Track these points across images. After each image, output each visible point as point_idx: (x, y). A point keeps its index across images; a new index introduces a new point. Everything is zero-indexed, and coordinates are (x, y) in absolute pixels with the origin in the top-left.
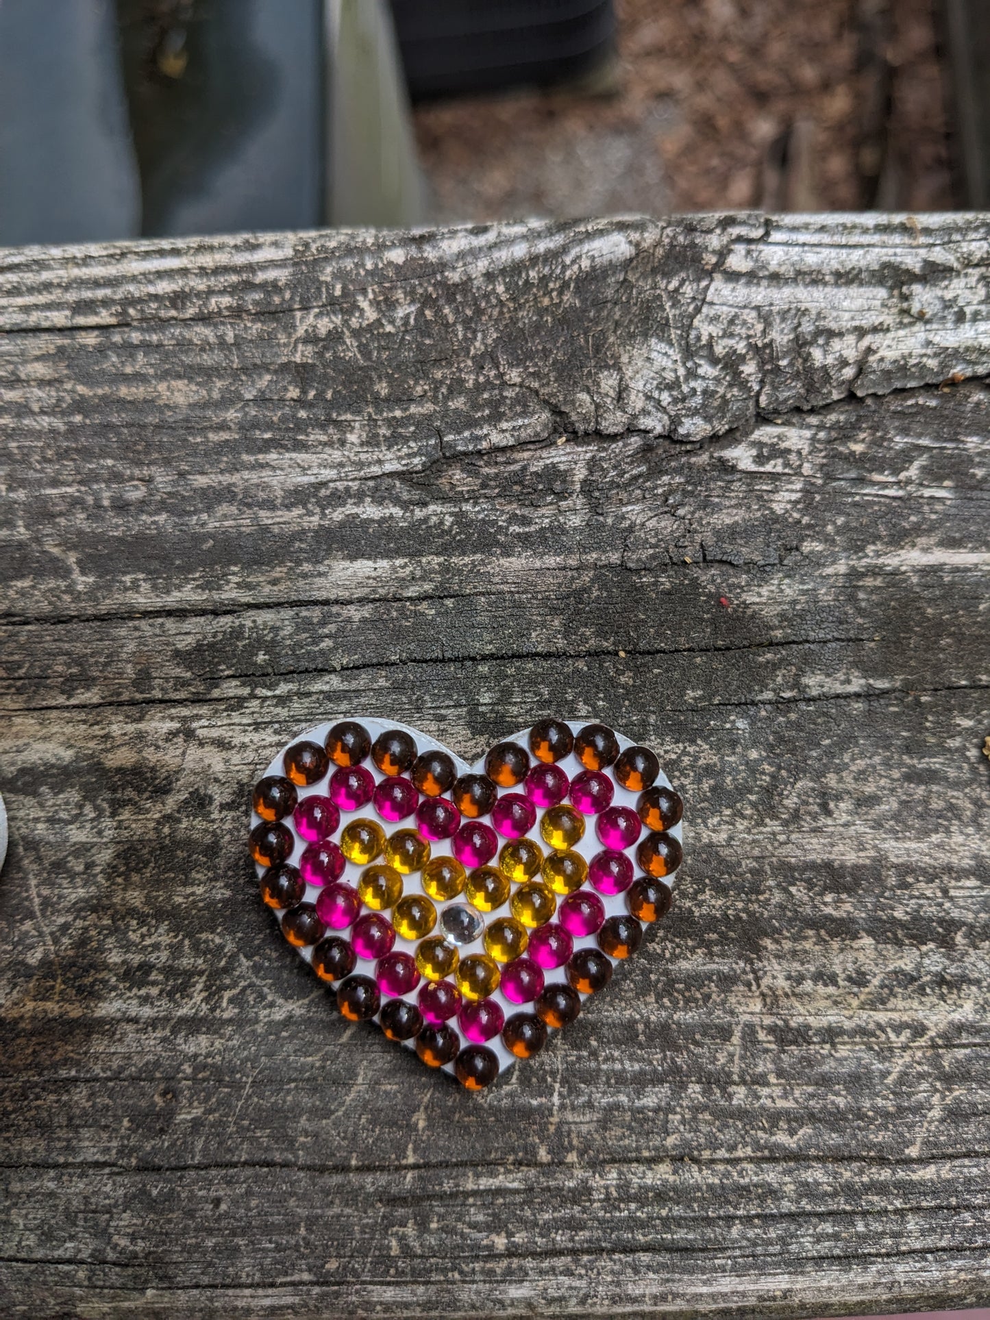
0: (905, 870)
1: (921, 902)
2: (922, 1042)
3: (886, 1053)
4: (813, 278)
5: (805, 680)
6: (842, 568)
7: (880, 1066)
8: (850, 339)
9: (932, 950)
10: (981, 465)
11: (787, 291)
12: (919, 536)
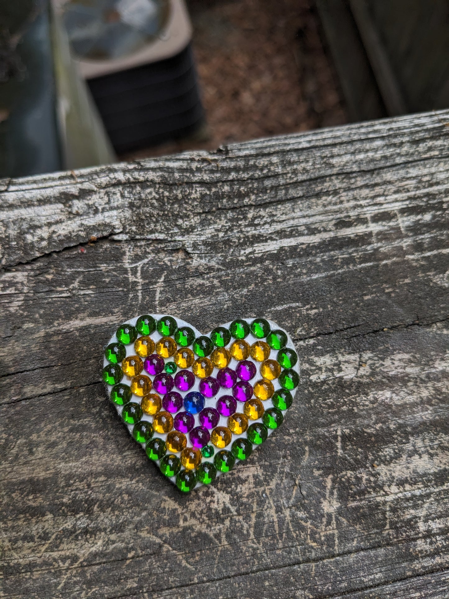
0: (70, 477)
1: (77, 492)
2: (76, 565)
3: (58, 573)
4: (28, 204)
5: (25, 390)
6: (42, 333)
7: (55, 581)
8: (45, 229)
9: (82, 516)
10: (108, 276)
11: (16, 212)
12: (79, 313)
